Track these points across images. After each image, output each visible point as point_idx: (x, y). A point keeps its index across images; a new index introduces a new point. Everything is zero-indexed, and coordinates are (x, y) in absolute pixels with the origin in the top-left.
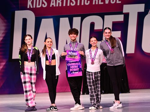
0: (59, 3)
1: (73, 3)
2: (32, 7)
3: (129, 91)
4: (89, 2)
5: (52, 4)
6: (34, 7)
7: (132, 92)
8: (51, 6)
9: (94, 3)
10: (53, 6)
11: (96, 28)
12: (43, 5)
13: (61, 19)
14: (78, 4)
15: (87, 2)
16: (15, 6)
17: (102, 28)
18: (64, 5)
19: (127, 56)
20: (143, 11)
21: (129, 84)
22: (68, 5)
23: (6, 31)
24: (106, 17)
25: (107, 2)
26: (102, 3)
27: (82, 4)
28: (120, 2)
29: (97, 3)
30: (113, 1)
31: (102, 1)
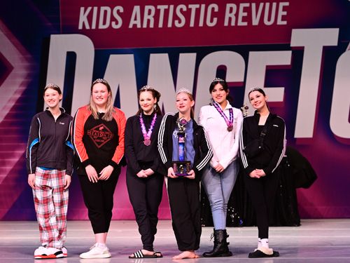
0: (149, 21)
1: (180, 22)
2: (87, 27)
3: (300, 222)
4: (215, 20)
5: (132, 22)
6: (94, 27)
8: (131, 26)
9: (226, 24)
10: (135, 26)
12: (113, 23)
14: (192, 24)
15: (212, 21)
16: (50, 24)
17: (242, 80)
18: (161, 25)
19: (297, 143)
20: (335, 43)
22: (170, 25)
23: (30, 80)
24: (252, 54)
25: (255, 22)
26: (245, 24)
27: (201, 24)
28: (285, 23)
29: (233, 24)
30: (269, 20)
31: (244, 19)
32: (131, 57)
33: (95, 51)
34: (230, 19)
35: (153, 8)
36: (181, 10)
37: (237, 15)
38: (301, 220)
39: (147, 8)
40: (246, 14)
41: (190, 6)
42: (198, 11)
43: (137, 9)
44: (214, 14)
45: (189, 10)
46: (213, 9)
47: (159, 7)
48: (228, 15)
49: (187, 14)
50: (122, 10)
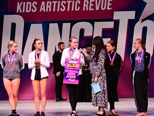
0: (49, 8)
1: (63, 9)
2: (21, 11)
4: (79, 8)
5: (41, 9)
6: (24, 11)
7: (121, 101)
8: (40, 11)
9: (84, 9)
10: (42, 11)
11: (85, 35)
12: (33, 10)
13: (50, 24)
14: (68, 10)
15: (77, 8)
16: (4, 10)
18: (54, 10)
20: (133, 18)
21: (118, 93)
22: (58, 10)
25: (97, 8)
26: (93, 9)
27: (73, 10)
28: (111, 9)
29: (87, 9)
30: (103, 7)
31: (92, 7)
32: (41, 25)
33: (24, 22)
34: (86, 7)
35: (50, 3)
36: (63, 3)
37: (89, 5)
38: (119, 99)
39: (48, 2)
40: (93, 5)
41: (67, 2)
42: (71, 4)
43: (43, 3)
44: (78, 5)
45: (67, 3)
46: (78, 3)
47: (53, 2)
48: (85, 5)
49: (66, 5)
50: (36, 3)
